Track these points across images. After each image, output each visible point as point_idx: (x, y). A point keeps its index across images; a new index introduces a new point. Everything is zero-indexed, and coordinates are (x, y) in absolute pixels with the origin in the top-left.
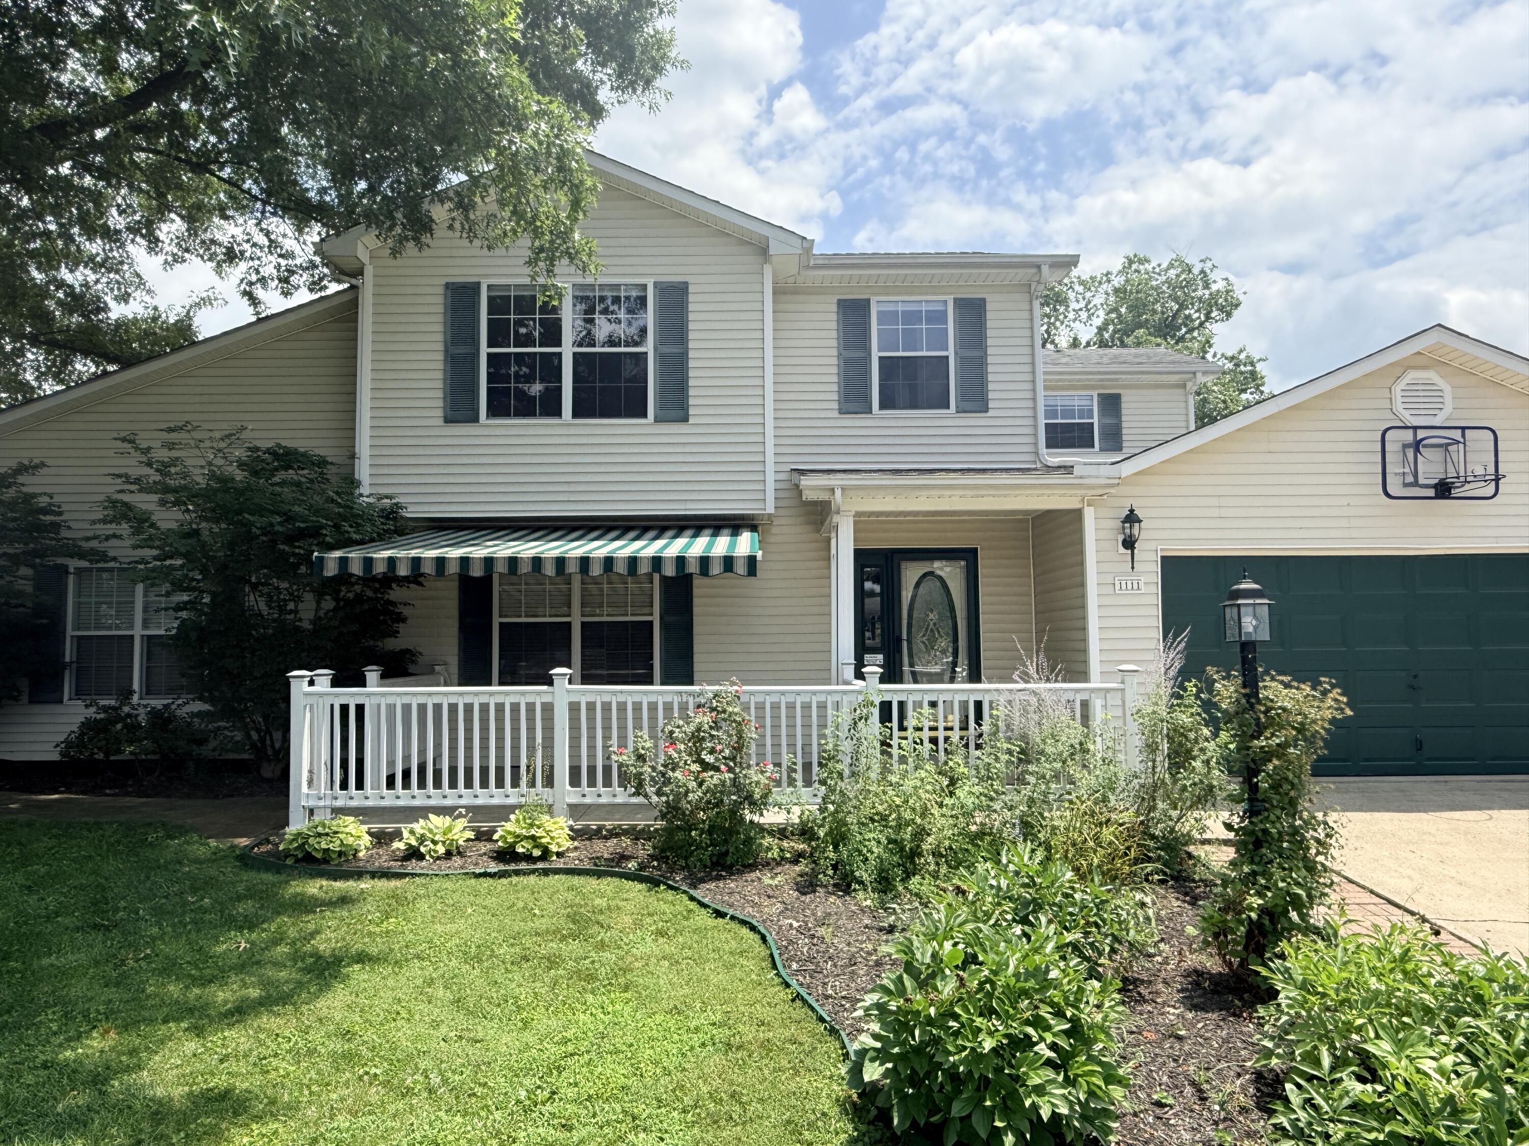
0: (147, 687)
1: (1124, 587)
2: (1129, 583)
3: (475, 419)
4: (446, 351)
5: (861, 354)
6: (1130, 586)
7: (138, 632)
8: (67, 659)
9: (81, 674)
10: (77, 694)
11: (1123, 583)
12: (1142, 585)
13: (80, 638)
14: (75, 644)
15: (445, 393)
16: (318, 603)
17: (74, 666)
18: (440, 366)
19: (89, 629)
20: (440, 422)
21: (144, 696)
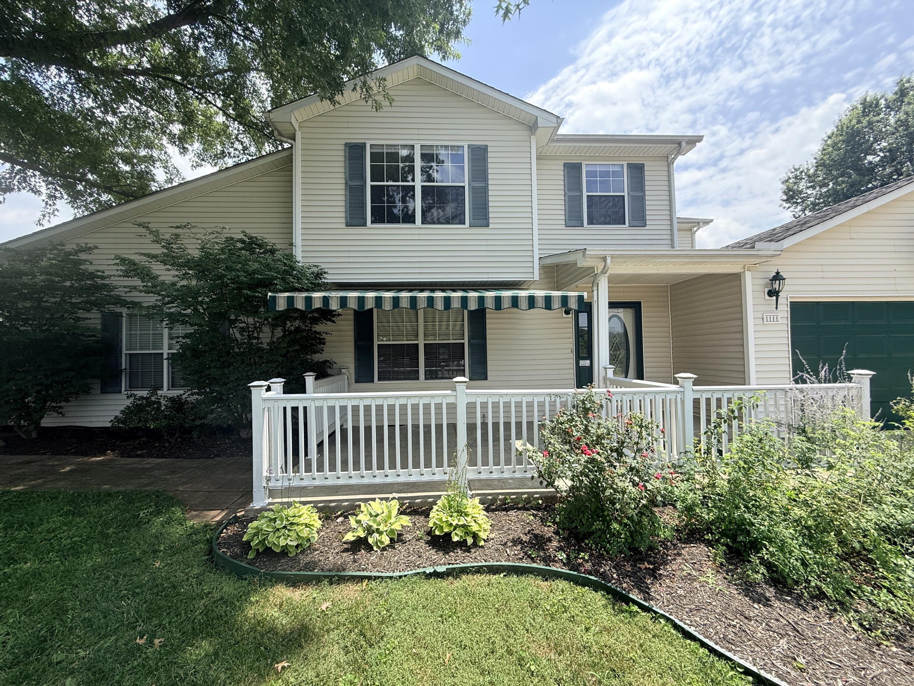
0: (172, 382)
1: (769, 320)
2: (772, 317)
3: (365, 224)
4: (346, 183)
5: (577, 194)
6: (772, 320)
7: (166, 351)
8: (123, 367)
9: (132, 375)
10: (130, 388)
11: (768, 317)
12: (779, 319)
13: (131, 355)
14: (128, 358)
15: (346, 209)
16: (273, 332)
17: (128, 370)
18: (343, 192)
19: (136, 349)
20: (344, 226)
21: (171, 388)
